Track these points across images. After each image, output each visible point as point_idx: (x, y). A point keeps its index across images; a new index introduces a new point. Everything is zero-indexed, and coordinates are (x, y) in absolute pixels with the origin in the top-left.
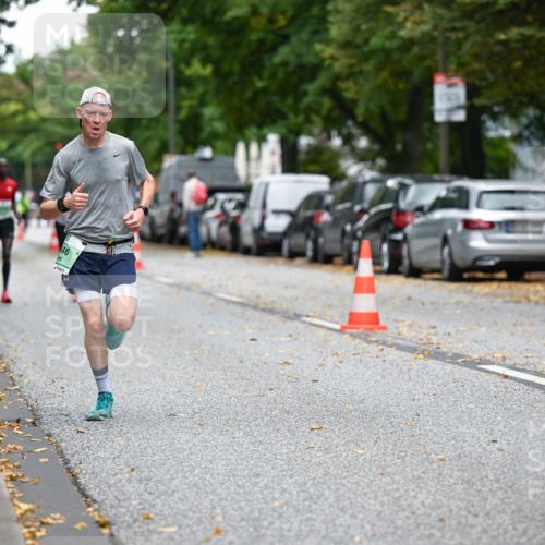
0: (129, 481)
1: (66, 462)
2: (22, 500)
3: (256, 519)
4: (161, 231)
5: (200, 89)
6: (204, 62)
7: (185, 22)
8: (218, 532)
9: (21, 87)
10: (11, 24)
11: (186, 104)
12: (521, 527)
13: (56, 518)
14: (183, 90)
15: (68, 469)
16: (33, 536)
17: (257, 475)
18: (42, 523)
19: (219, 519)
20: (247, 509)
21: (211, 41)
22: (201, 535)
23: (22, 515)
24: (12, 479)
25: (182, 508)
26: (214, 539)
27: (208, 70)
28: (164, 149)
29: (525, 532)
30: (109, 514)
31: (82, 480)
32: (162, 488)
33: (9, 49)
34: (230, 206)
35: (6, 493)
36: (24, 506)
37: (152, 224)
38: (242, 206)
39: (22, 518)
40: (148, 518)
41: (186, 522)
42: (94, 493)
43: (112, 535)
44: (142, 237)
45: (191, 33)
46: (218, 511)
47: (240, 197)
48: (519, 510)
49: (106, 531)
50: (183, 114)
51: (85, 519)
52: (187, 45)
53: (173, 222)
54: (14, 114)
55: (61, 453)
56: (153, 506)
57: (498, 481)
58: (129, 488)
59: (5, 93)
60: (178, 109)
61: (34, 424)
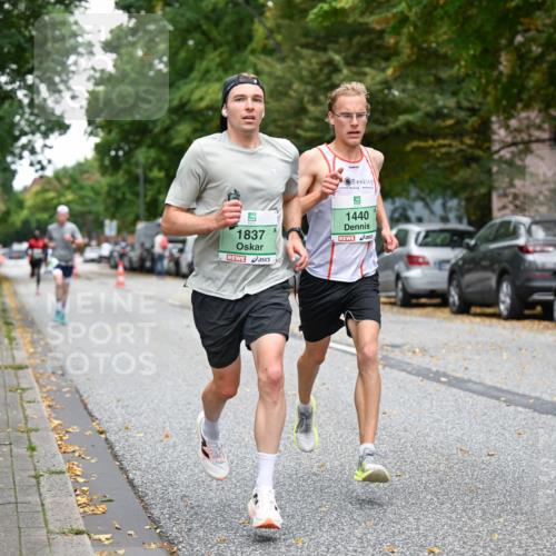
0: (117, 407)
1: (81, 396)
2: (56, 418)
3: (189, 429)
4: (136, 265)
5: (157, 185)
6: (160, 170)
7: (149, 147)
8: (167, 436)
9: (56, 183)
10: (50, 148)
11: (150, 194)
12: (339, 433)
13: (74, 429)
14: (148, 186)
15: (83, 401)
16: (61, 439)
17: (189, 404)
18: (67, 432)
19: (168, 428)
20: (183, 424)
21: (164, 158)
22: (157, 438)
23: (55, 427)
24: (50, 406)
25: (146, 422)
26: (165, 440)
27: (162, 174)
28: (137, 219)
29: (341, 436)
30: (105, 427)
31: (89, 407)
32: (135, 411)
33: (50, 162)
34: (175, 251)
35: (46, 414)
36: (56, 422)
37: (131, 261)
38: (181, 251)
39: (55, 429)
40: (127, 428)
41: (149, 430)
42: (96, 414)
43: (106, 439)
44: (125, 269)
45: (153, 153)
46: (168, 424)
47: (180, 246)
48: (339, 423)
49: (103, 436)
50: (148, 199)
51: (91, 429)
52: (150, 161)
53: (142, 260)
54: (52, 199)
55: (77, 391)
56: (130, 421)
57: (326, 406)
58: (117, 412)
59: (47, 187)
60: (145, 196)
61: (63, 375)
